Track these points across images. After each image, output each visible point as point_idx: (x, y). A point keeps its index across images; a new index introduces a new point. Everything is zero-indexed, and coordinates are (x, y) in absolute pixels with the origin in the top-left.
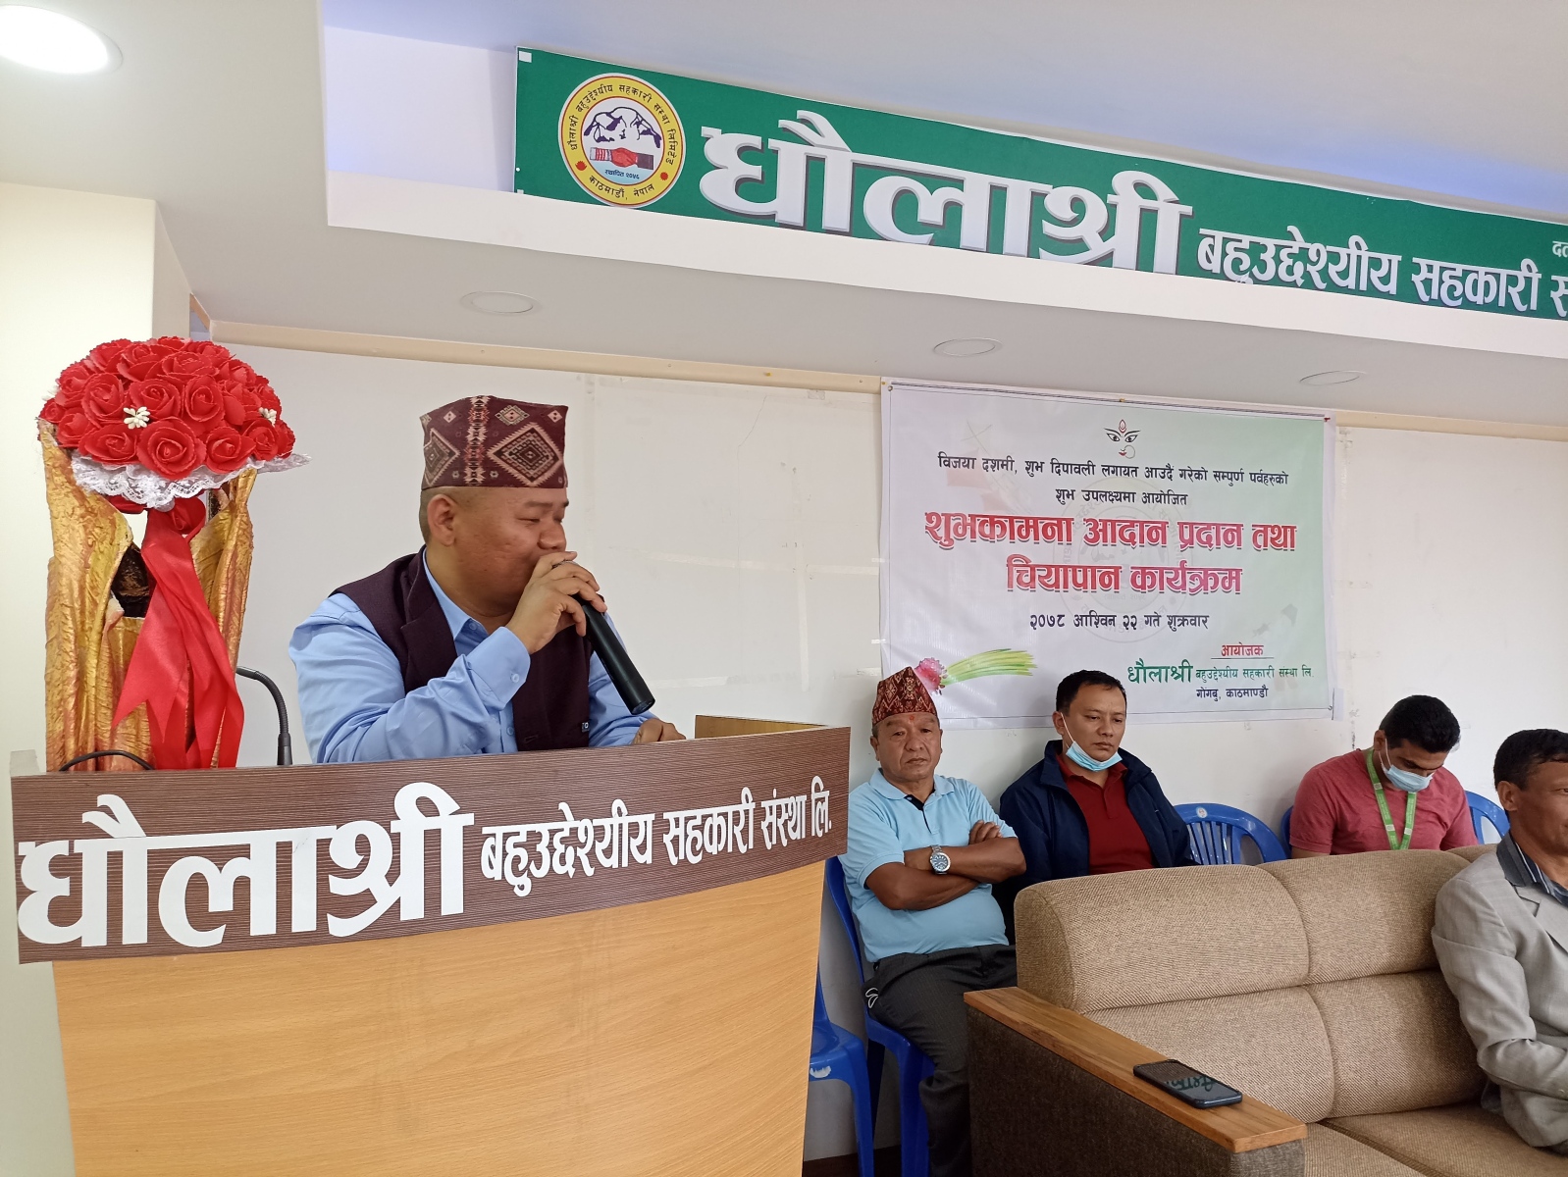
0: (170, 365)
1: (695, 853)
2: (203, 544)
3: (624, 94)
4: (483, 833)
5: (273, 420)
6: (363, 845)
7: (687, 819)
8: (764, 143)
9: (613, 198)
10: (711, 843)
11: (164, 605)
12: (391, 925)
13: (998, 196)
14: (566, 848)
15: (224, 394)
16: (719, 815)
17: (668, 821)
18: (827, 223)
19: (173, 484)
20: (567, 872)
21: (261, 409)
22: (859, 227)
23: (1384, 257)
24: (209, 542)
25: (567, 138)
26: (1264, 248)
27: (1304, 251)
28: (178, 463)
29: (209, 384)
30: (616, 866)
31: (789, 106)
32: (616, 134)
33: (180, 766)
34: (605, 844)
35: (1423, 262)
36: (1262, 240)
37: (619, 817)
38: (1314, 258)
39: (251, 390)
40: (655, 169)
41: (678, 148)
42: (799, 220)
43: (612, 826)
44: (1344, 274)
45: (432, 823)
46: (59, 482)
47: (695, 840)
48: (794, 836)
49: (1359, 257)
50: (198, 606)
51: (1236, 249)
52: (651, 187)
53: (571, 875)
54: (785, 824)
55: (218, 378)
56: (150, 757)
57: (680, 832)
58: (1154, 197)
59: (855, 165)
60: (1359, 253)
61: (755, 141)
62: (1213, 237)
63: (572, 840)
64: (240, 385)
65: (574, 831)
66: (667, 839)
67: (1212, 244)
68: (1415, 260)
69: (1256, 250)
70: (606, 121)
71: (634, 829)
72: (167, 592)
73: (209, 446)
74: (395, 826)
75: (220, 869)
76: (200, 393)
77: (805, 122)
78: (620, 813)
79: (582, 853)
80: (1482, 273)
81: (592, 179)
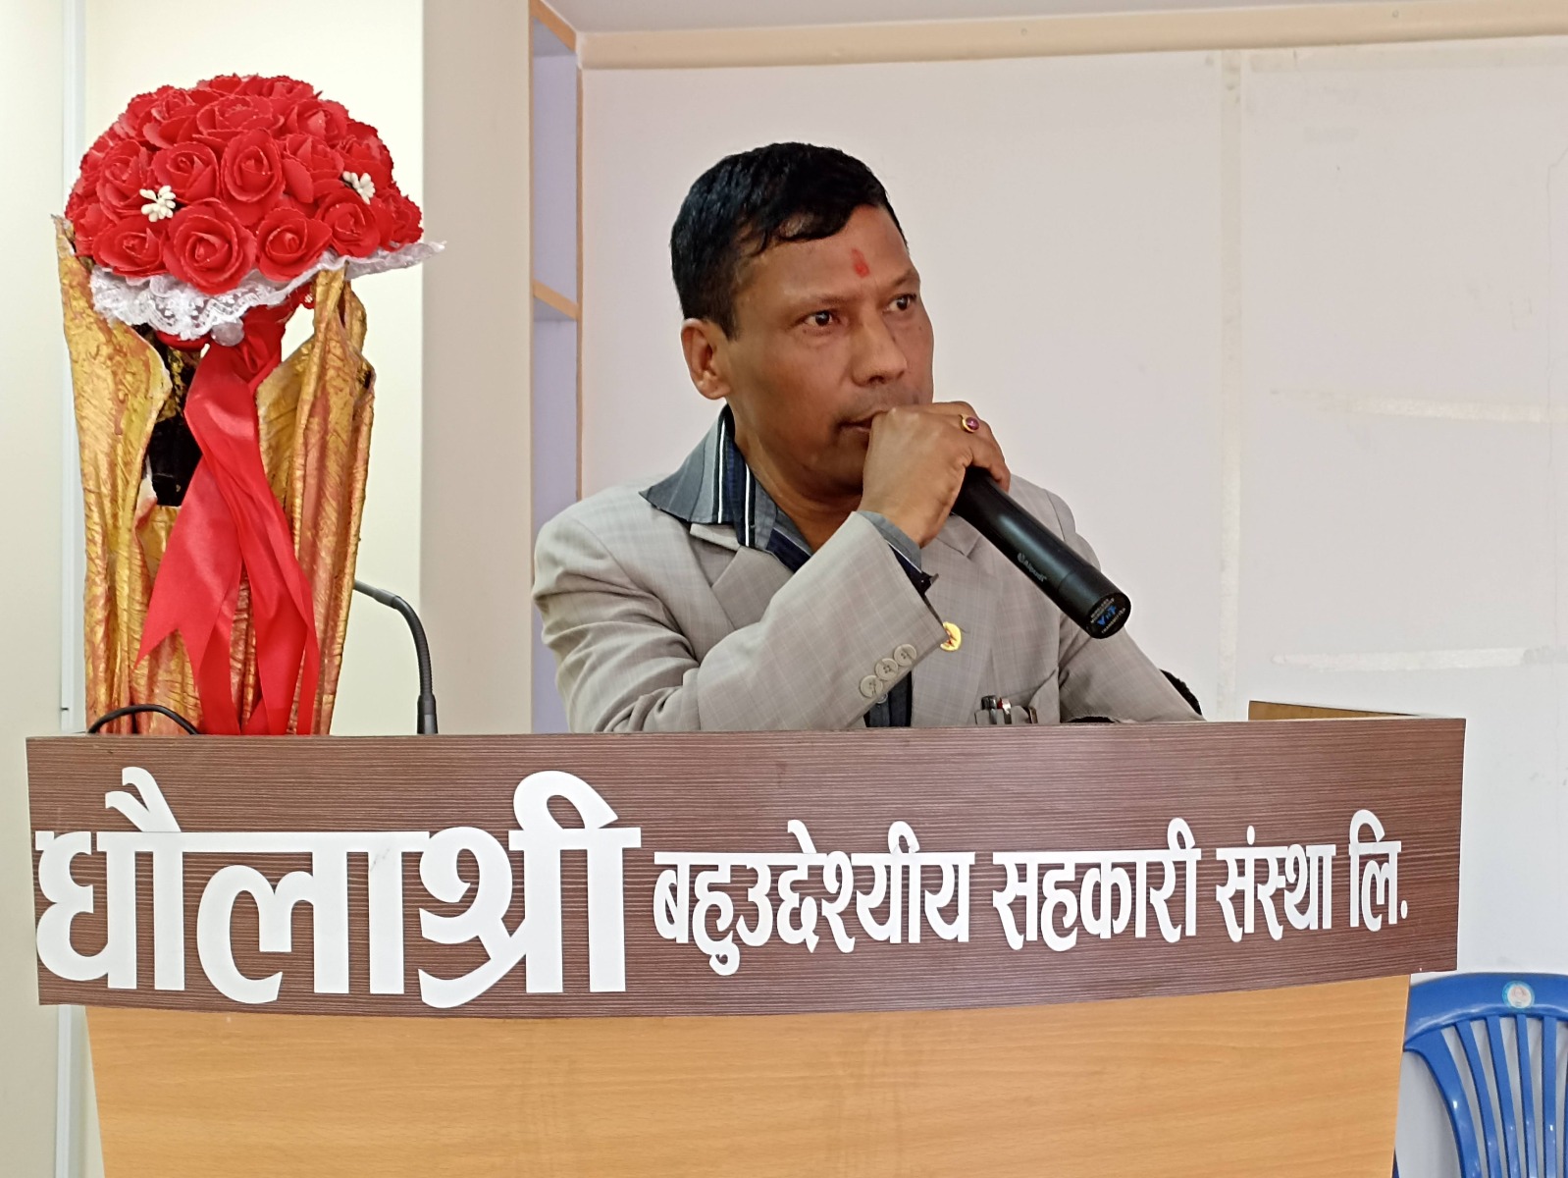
0: (210, 119)
1: (1062, 932)
4: (657, 861)
6: (467, 865)
7: (1044, 868)
10: (1099, 918)
11: (212, 488)
12: (511, 1000)
14: (801, 900)
15: (283, 156)
16: (1116, 866)
17: (1002, 868)
19: (213, 301)
20: (804, 943)
28: (219, 269)
30: (896, 939)
34: (876, 899)
37: (902, 853)
43: (888, 868)
45: (573, 839)
46: (78, 309)
47: (1061, 908)
53: (811, 947)
55: (281, 131)
56: (198, 717)
57: (1028, 890)
63: (812, 885)
65: (816, 872)
66: (1002, 901)
71: (932, 877)
72: (212, 464)
73: (261, 239)
74: (516, 840)
75: (275, 889)
76: (248, 158)
78: (904, 846)
79: (832, 911)
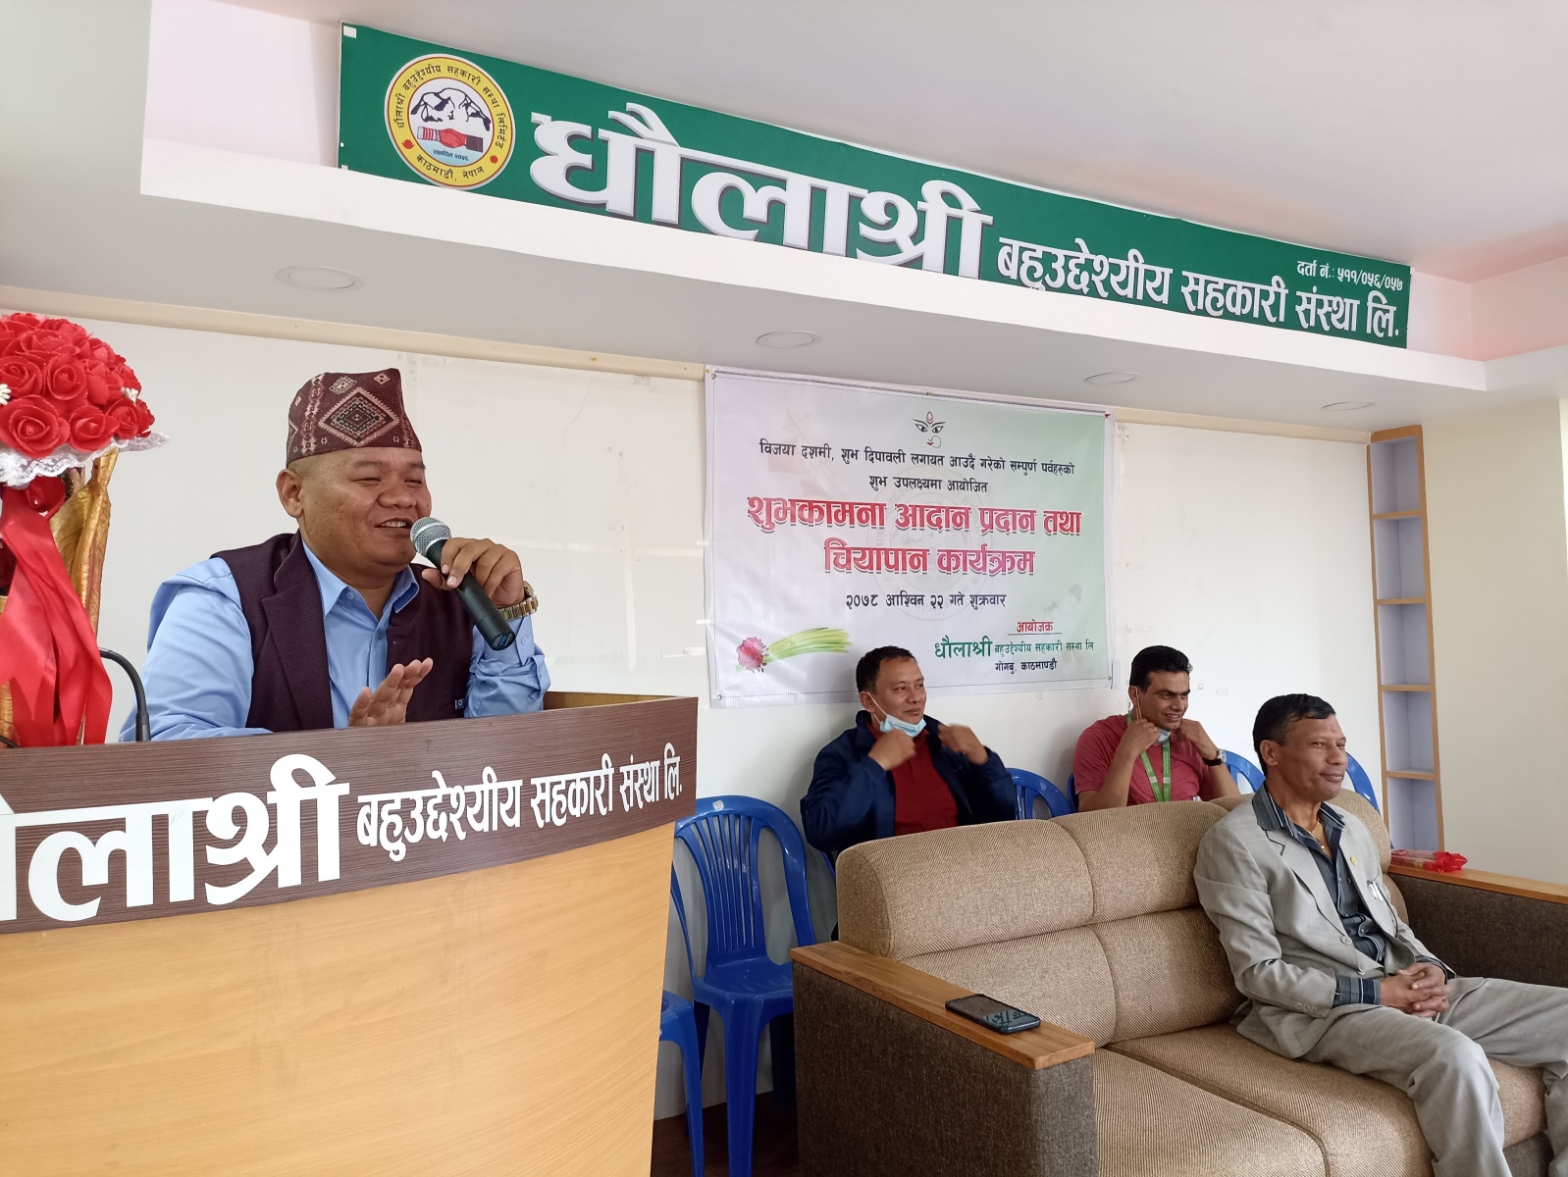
0: (29, 342)
1: (560, 816)
2: (63, 522)
3: (452, 75)
4: (359, 801)
5: (134, 399)
6: (239, 816)
7: (553, 784)
8: (594, 133)
9: (442, 178)
10: (575, 806)
11: (26, 583)
12: (269, 893)
13: (818, 197)
14: (439, 814)
15: (87, 373)
16: (582, 780)
17: (535, 786)
18: (656, 215)
19: (36, 462)
20: (440, 837)
21: (123, 389)
22: (687, 220)
23: (1158, 270)
24: (69, 520)
25: (393, 116)
26: (1055, 258)
27: (1089, 262)
28: (40, 441)
29: (70, 363)
30: (486, 830)
31: (620, 98)
32: (444, 114)
33: (47, 742)
34: (476, 809)
35: (1191, 275)
36: (1053, 251)
37: (489, 783)
38: (1097, 268)
39: (112, 370)
40: (485, 150)
41: (508, 132)
42: (629, 210)
43: (482, 792)
44: (1123, 285)
45: (308, 793)
47: (560, 804)
48: (649, 798)
49: (1137, 269)
50: (62, 584)
51: (1031, 258)
52: (481, 169)
53: (444, 840)
54: (641, 788)
55: (80, 357)
56: (13, 735)
57: (546, 796)
58: (959, 206)
59: (683, 160)
60: (1137, 265)
61: (585, 130)
62: (1011, 246)
63: (445, 806)
64: (102, 364)
65: (446, 798)
66: (534, 803)
67: (1010, 251)
68: (1184, 273)
69: (1048, 260)
70: (434, 101)
71: (503, 795)
72: (28, 571)
73: (72, 424)
74: (271, 797)
75: (95, 843)
76: (62, 372)
77: (634, 114)
78: (490, 780)
79: (454, 818)
80: (1240, 287)
81: (420, 158)
